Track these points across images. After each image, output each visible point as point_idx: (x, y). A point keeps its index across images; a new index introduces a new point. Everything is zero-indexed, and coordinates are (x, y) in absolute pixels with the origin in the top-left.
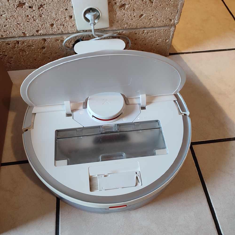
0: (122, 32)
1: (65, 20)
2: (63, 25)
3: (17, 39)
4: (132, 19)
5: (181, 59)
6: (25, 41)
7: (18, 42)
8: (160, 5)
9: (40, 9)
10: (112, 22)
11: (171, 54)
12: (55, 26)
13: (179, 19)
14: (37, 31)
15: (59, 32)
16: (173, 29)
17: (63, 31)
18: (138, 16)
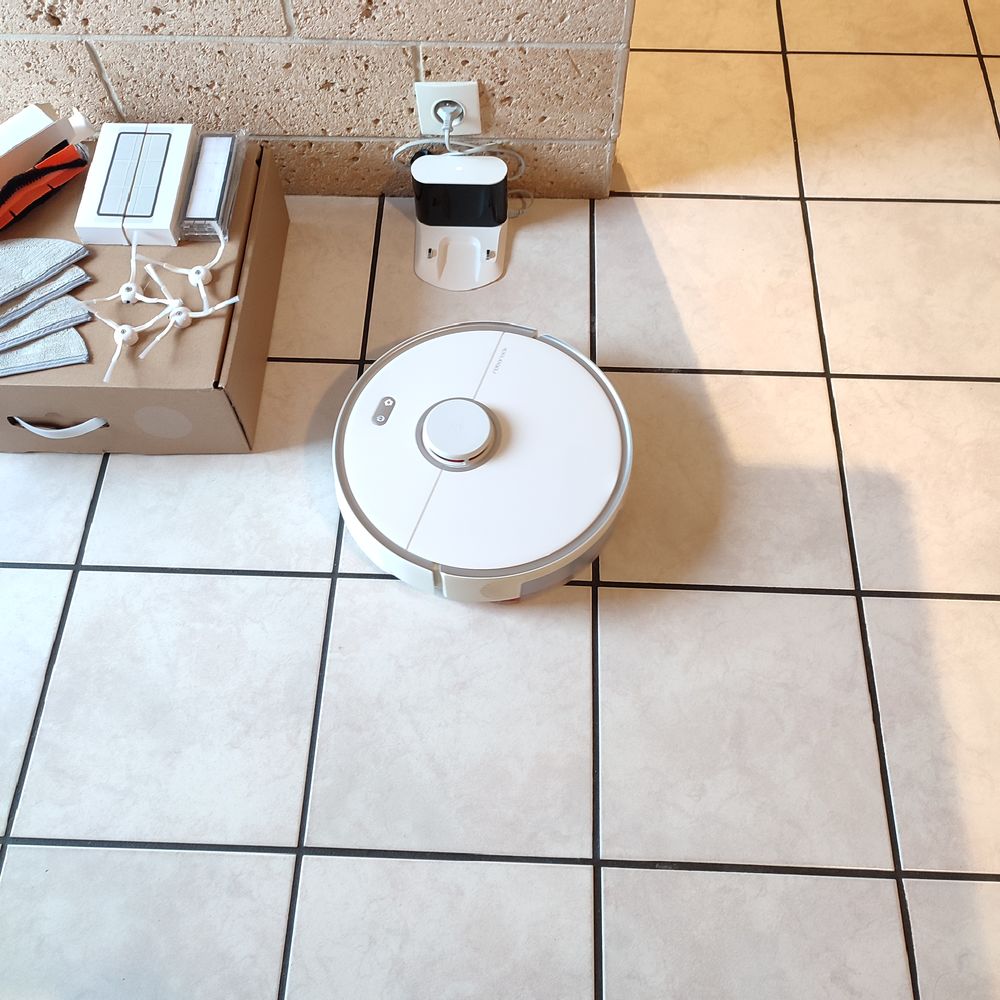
0: (509, 143)
1: (400, 115)
2: (397, 123)
3: (311, 140)
4: (526, 124)
5: (633, 203)
6: (324, 143)
7: (311, 144)
8: (578, 103)
9: (359, 95)
10: (486, 124)
11: (613, 194)
12: (381, 122)
13: (618, 130)
14: (348, 129)
15: (388, 133)
16: (608, 146)
17: (395, 132)
18: (537, 119)
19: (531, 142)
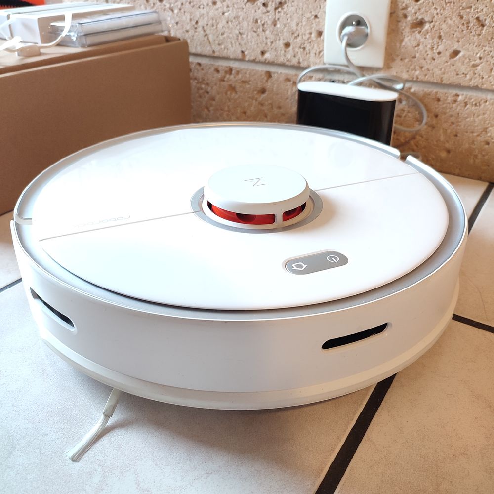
1: (308, 39)
2: (304, 49)
3: (232, 64)
4: (434, 60)
6: (241, 70)
7: (231, 69)
9: (277, 11)
10: (391, 54)
14: (263, 53)
15: (294, 61)
17: (301, 60)
18: (448, 54)
19: (435, 91)
